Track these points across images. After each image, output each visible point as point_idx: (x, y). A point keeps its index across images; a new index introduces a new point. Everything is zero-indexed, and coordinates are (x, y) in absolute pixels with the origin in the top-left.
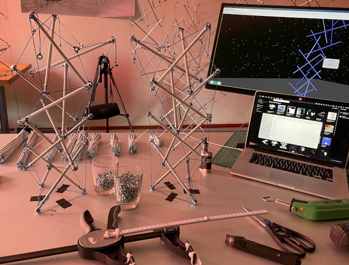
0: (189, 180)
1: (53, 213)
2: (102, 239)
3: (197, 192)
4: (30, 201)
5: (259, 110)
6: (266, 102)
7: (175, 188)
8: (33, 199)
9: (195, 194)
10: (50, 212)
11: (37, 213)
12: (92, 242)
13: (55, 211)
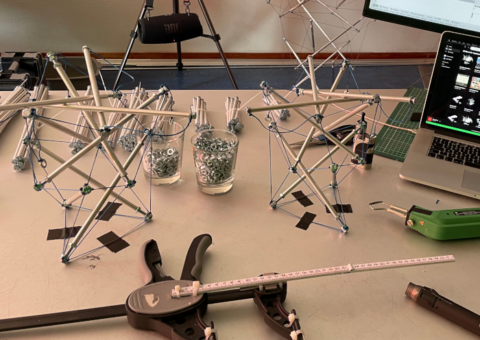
0: (334, 187)
1: (94, 262)
2: (169, 297)
3: (347, 209)
4: (48, 239)
5: (446, 65)
6: (458, 51)
7: (311, 203)
8: (54, 235)
9: (345, 214)
10: (88, 262)
11: (64, 265)
12: (151, 303)
13: (98, 258)
